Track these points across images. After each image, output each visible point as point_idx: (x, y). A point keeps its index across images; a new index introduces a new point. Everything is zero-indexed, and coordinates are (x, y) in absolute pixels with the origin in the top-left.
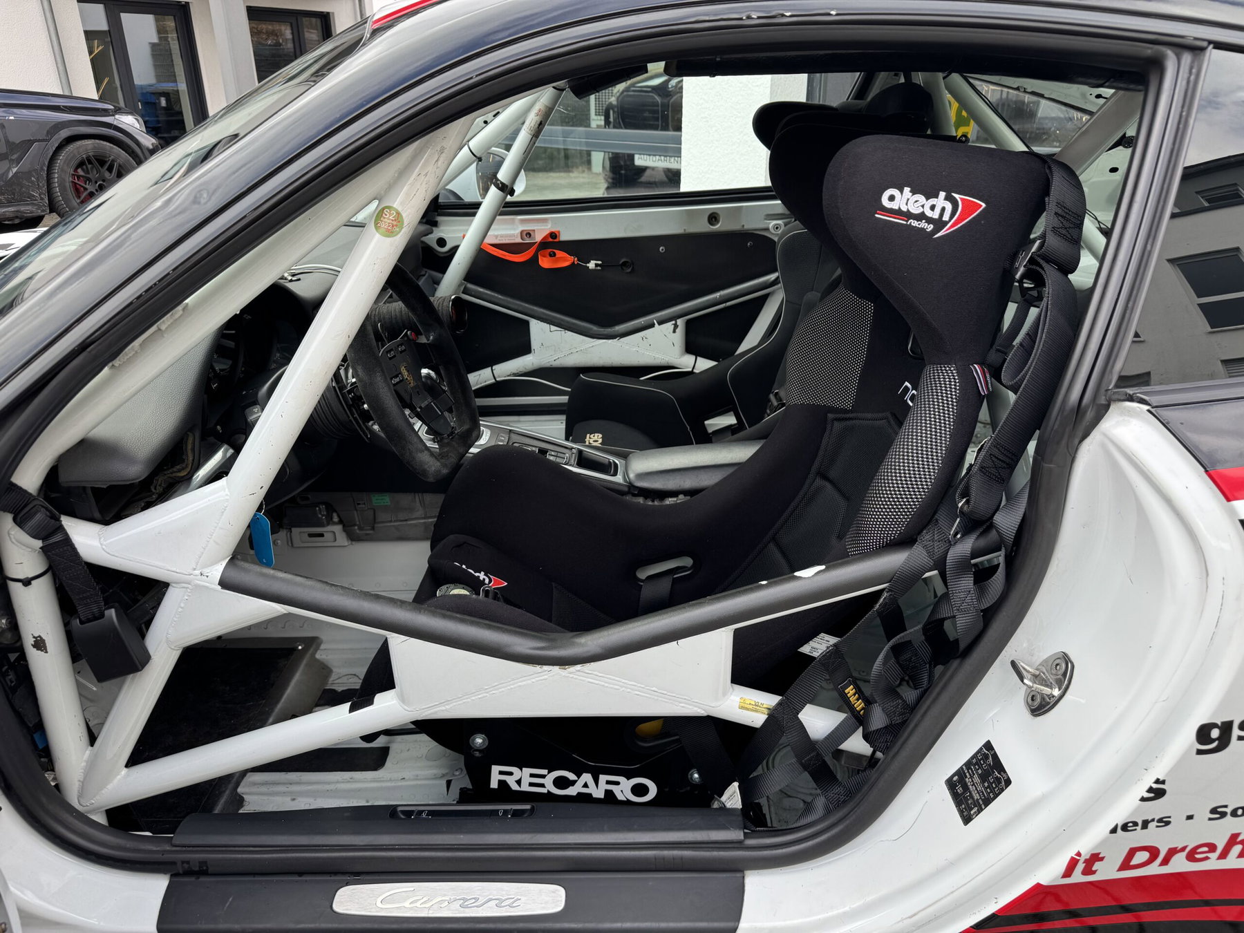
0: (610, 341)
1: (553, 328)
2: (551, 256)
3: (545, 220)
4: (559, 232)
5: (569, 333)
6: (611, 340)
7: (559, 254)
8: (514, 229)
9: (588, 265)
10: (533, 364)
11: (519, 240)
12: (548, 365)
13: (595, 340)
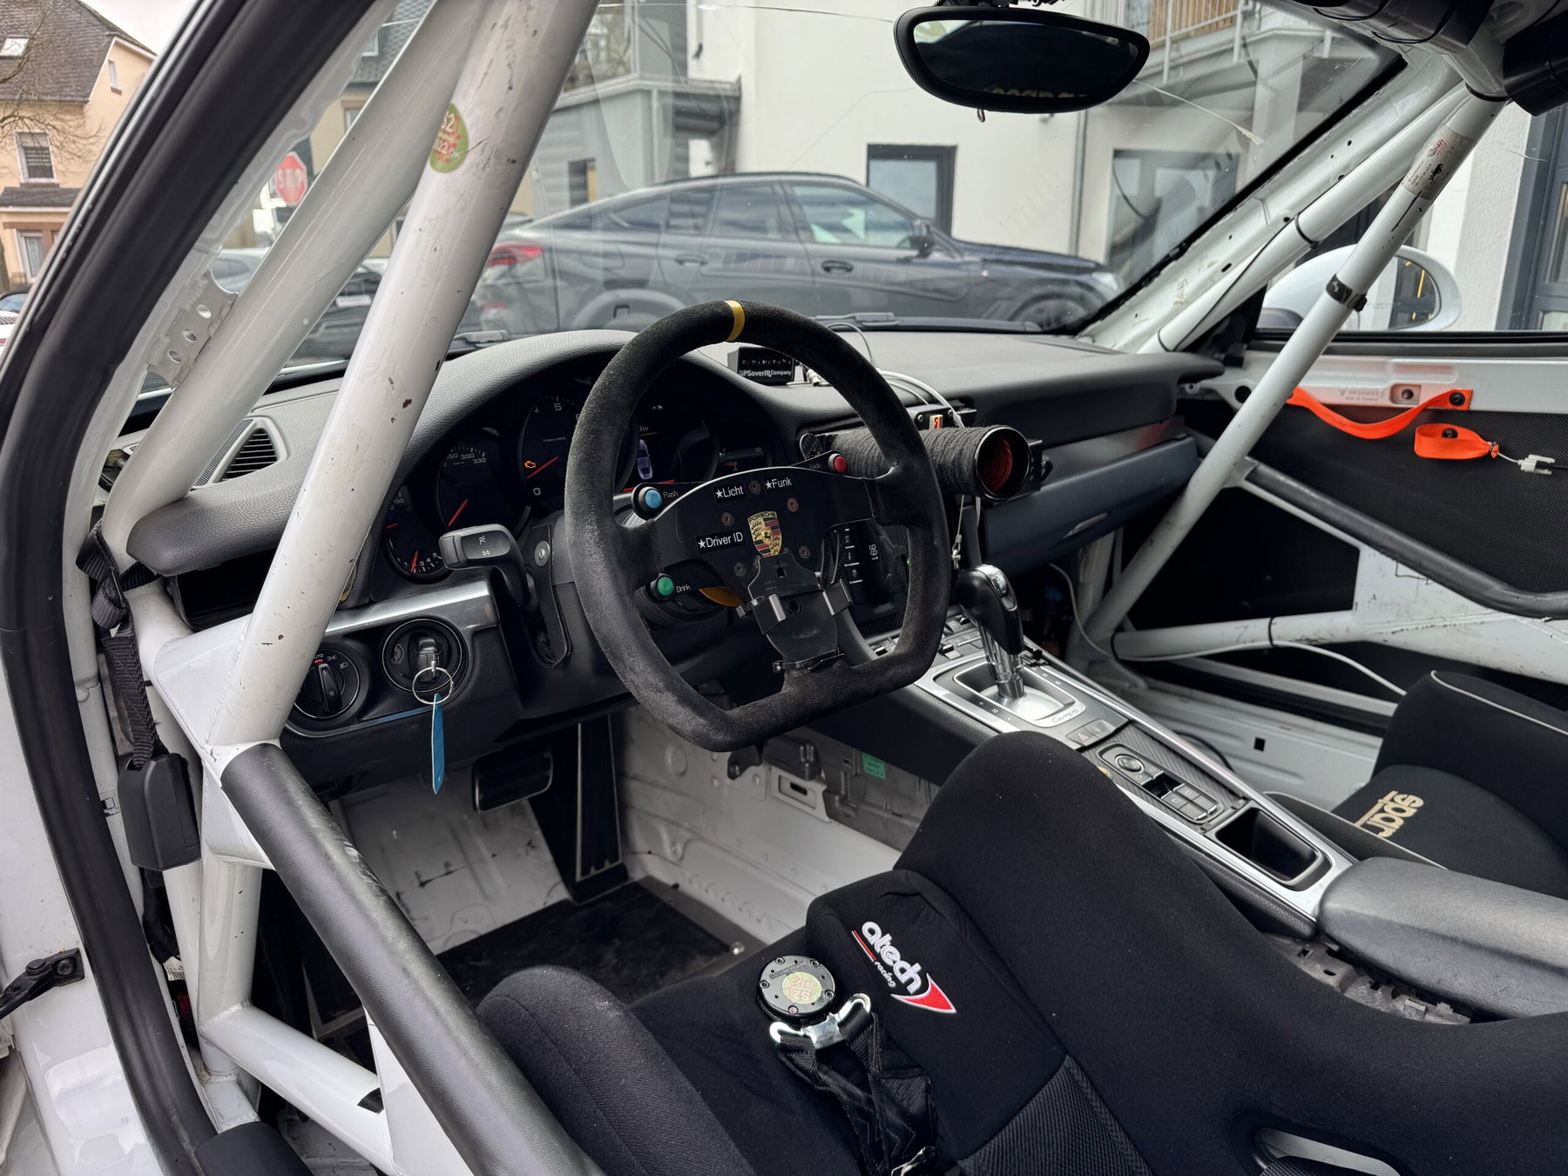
0: (1526, 621)
1: (1403, 570)
2: (1445, 435)
3: (1449, 369)
4: (1471, 393)
5: (1436, 587)
6: (1530, 620)
7: (1464, 433)
8: (1383, 381)
9: (1520, 462)
10: (1348, 629)
11: (1386, 402)
12: (1378, 639)
13: (1490, 611)
